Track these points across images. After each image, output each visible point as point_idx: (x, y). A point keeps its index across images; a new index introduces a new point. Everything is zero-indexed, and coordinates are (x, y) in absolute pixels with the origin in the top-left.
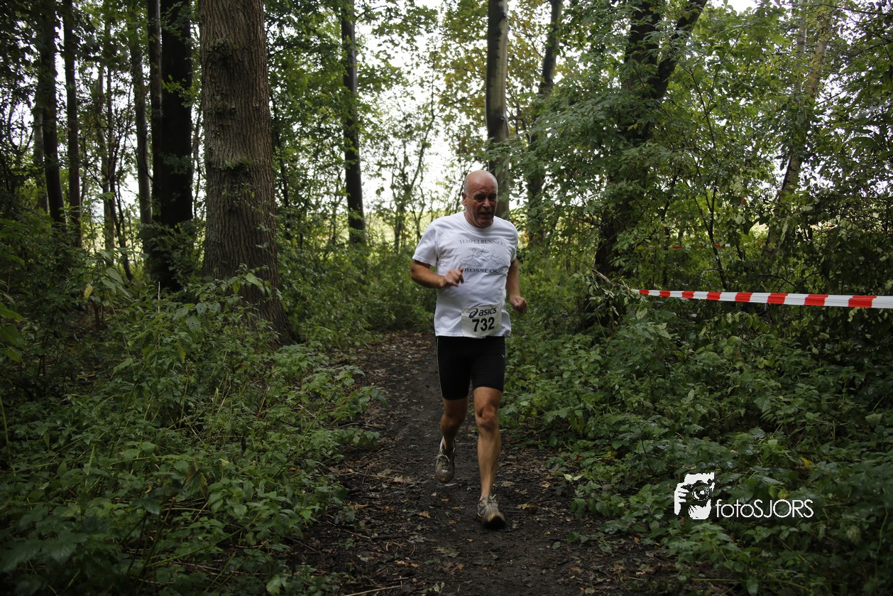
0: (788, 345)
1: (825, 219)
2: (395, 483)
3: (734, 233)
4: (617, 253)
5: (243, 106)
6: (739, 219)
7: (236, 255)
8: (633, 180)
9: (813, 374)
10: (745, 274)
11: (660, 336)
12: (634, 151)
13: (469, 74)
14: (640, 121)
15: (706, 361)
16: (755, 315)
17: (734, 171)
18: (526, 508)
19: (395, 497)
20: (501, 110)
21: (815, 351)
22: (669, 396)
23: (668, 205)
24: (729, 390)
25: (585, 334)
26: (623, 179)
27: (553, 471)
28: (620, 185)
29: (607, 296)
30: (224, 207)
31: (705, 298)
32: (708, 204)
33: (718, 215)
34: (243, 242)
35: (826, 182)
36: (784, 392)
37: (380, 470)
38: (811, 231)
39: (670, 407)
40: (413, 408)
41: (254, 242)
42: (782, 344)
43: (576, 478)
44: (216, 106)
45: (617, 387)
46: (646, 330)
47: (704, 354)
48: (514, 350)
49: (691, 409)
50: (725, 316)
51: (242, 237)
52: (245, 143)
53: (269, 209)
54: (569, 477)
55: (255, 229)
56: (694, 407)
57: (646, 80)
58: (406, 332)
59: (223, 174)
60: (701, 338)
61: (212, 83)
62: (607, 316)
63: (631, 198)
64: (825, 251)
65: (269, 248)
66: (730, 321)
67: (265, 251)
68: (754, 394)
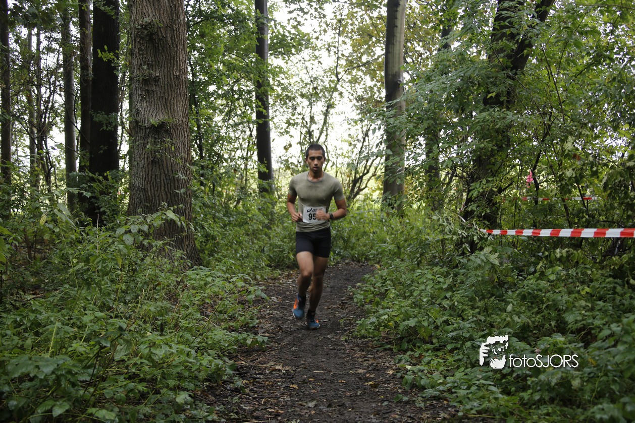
5: (166, 74)
7: (157, 198)
30: (147, 158)
31: (549, 235)
34: (163, 188)
41: (173, 188)
44: (143, 74)
51: (163, 183)
52: (167, 105)
53: (186, 161)
55: (174, 177)
59: (148, 130)
61: (140, 55)
65: (185, 193)
67: (181, 196)
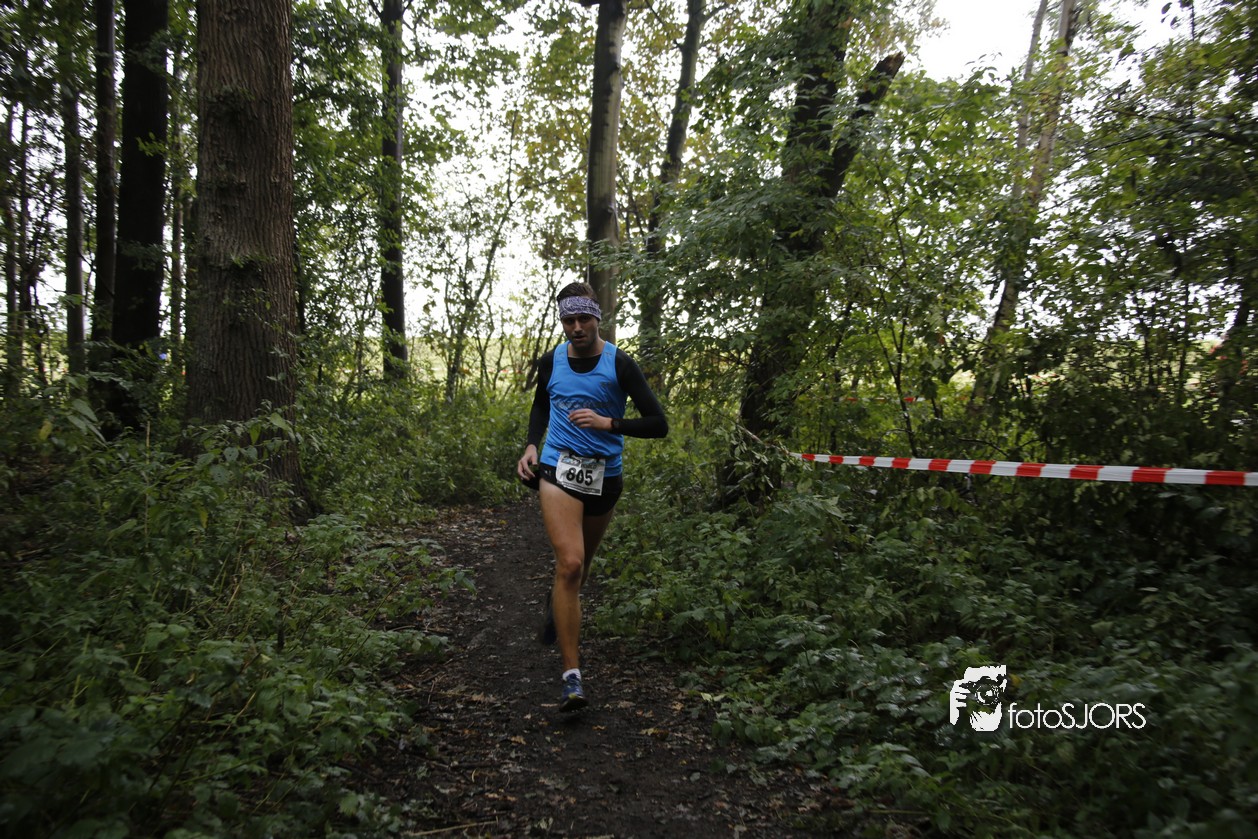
0: (995, 531)
1: (1047, 367)
2: (474, 703)
3: (930, 381)
4: (771, 404)
5: (257, 180)
6: (936, 364)
8: (795, 305)
9: (1028, 570)
10: (942, 437)
11: (829, 515)
12: (798, 266)
13: (562, 144)
14: (806, 225)
15: (889, 550)
16: (954, 491)
17: (929, 299)
18: (653, 734)
19: (476, 719)
20: (609, 198)
21: (1031, 541)
22: (840, 596)
23: (840, 340)
24: (919, 587)
25: (728, 512)
26: (781, 304)
27: (685, 690)
28: (778, 311)
29: (758, 461)
31: (890, 465)
32: (895, 342)
33: (908, 357)
35: (1051, 318)
36: (990, 592)
37: (449, 687)
38: (1029, 383)
39: (840, 609)
40: (490, 608)
42: (990, 530)
43: (717, 699)
44: (219, 179)
45: (771, 581)
46: (811, 504)
47: (885, 542)
48: (628, 532)
49: (869, 611)
50: (915, 491)
52: (258, 232)
54: (707, 697)
56: (873, 608)
57: (816, 171)
58: (470, 507)
60: (882, 522)
62: (757, 489)
63: (792, 330)
64: (1046, 409)
65: (286, 382)
66: (922, 498)
68: (951, 593)
